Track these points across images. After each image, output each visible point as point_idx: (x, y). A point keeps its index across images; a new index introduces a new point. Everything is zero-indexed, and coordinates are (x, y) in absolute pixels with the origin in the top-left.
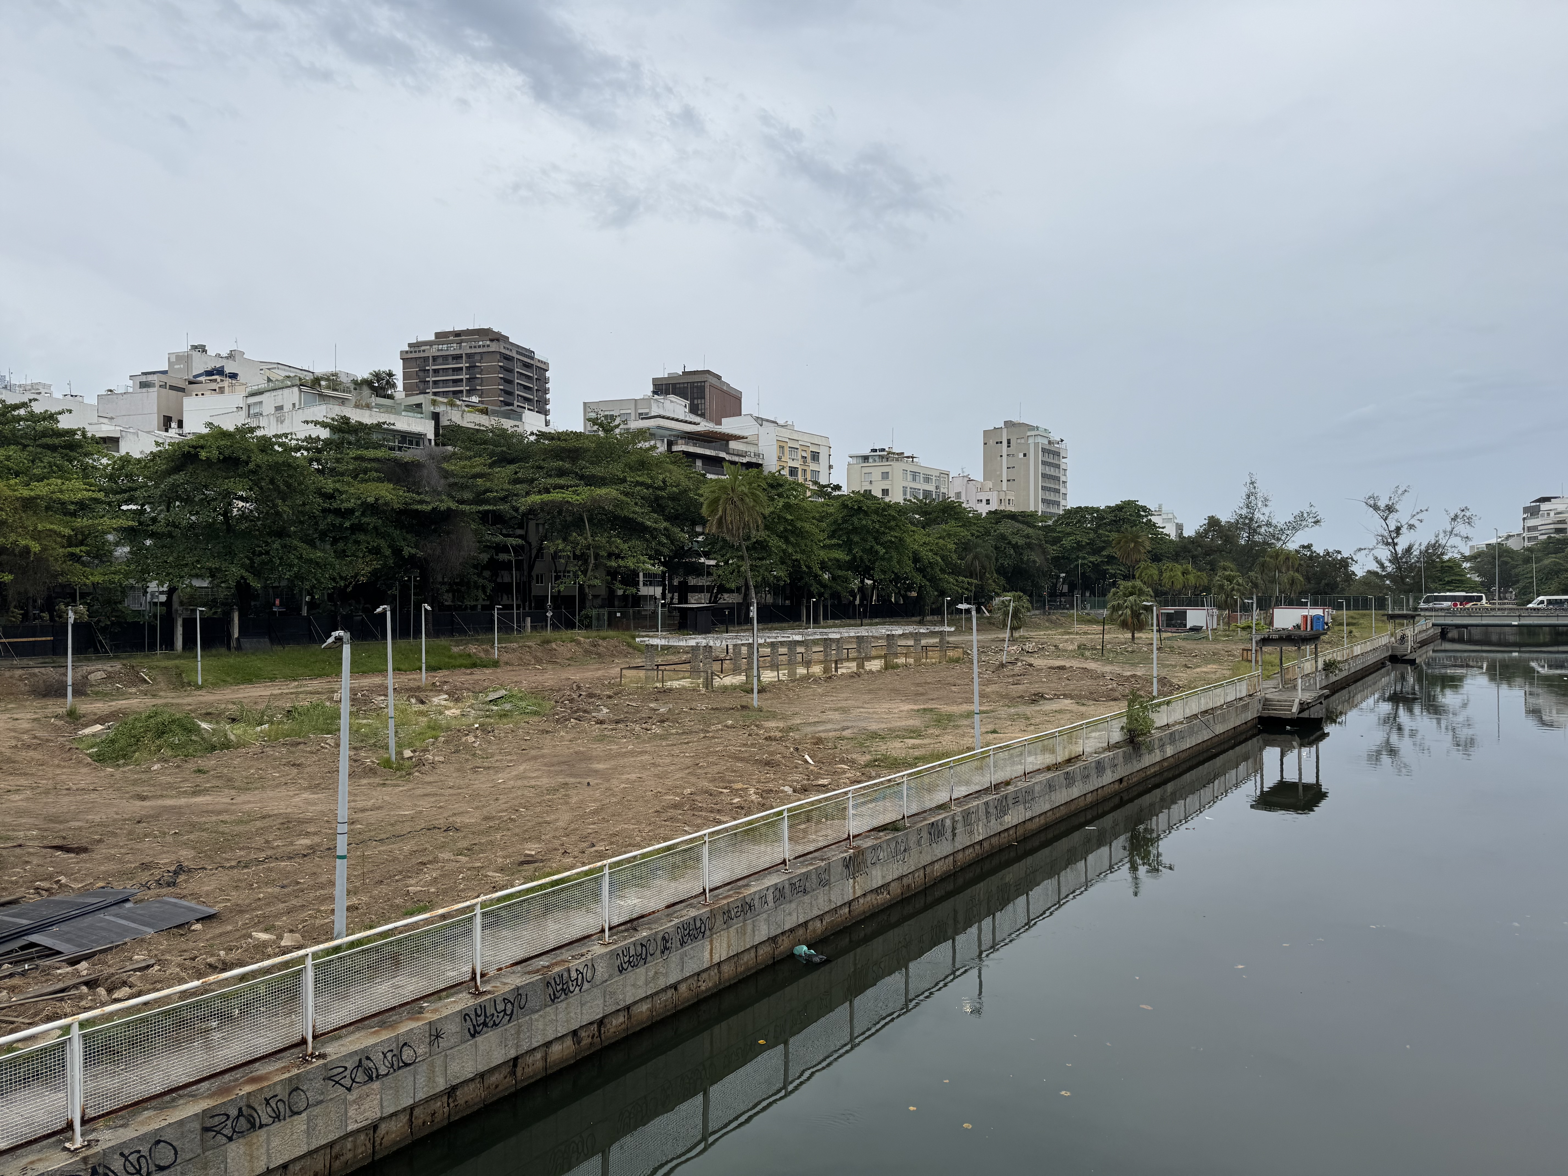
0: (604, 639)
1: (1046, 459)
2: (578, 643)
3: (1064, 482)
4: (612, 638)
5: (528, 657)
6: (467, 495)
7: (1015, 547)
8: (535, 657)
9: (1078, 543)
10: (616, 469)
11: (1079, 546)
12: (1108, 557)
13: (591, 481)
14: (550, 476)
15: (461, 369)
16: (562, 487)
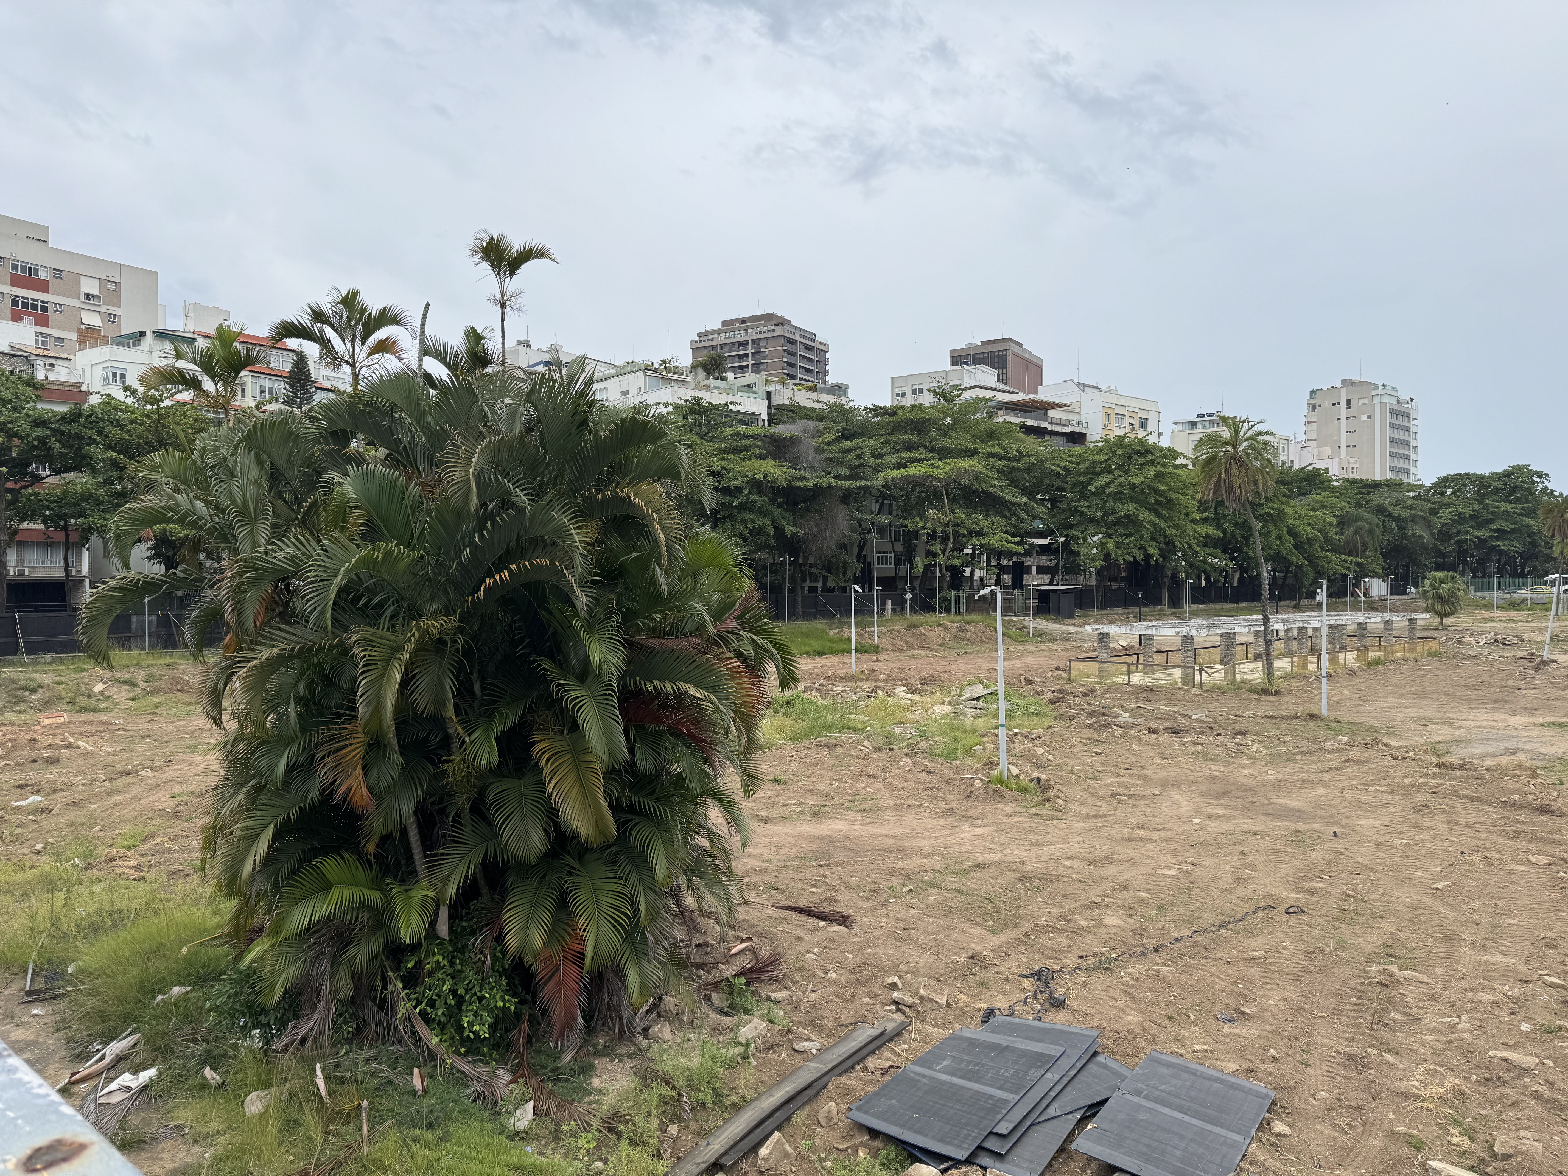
0: (969, 623)
1: (1394, 421)
2: (946, 628)
3: (1415, 447)
4: (978, 623)
5: (899, 642)
6: (844, 471)
7: (1397, 519)
8: (907, 643)
9: (1459, 515)
10: (964, 440)
11: (1461, 519)
12: (1498, 531)
13: (944, 453)
14: (898, 451)
15: (747, 355)
16: (918, 461)
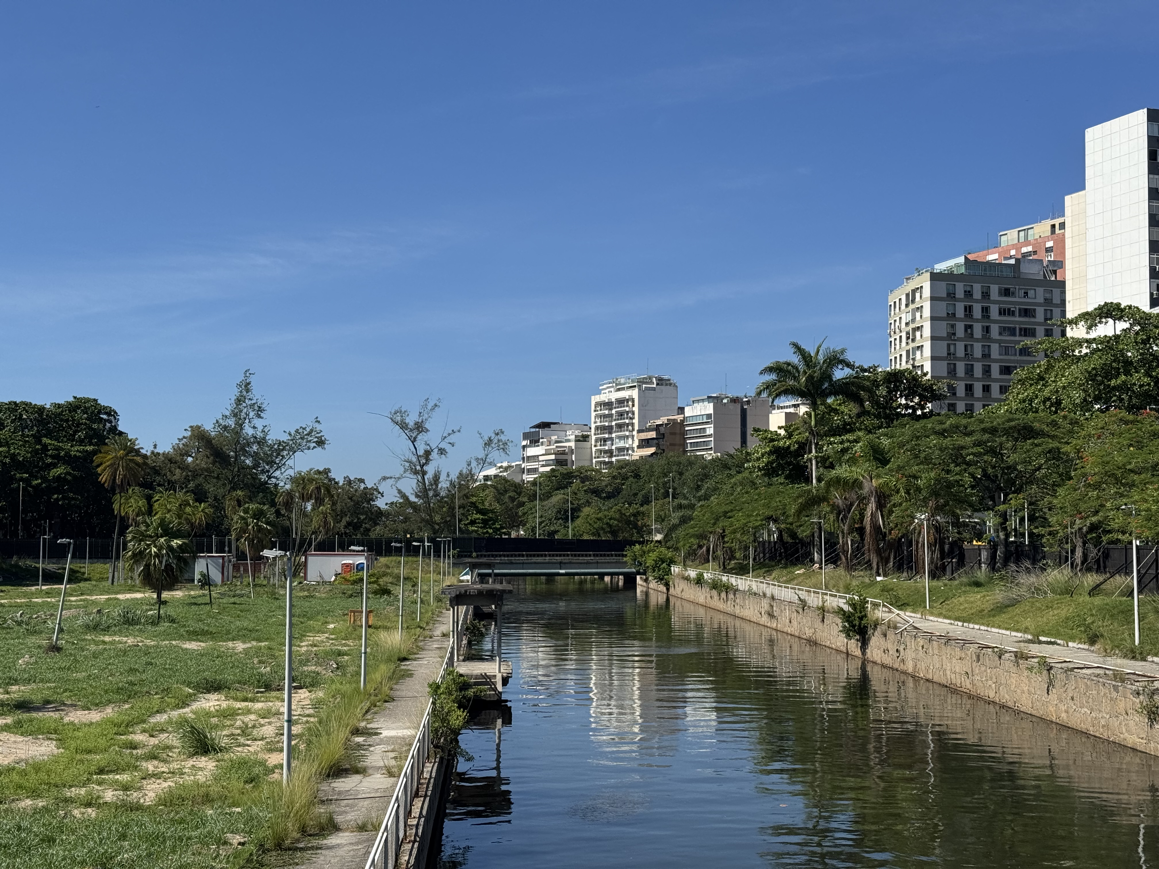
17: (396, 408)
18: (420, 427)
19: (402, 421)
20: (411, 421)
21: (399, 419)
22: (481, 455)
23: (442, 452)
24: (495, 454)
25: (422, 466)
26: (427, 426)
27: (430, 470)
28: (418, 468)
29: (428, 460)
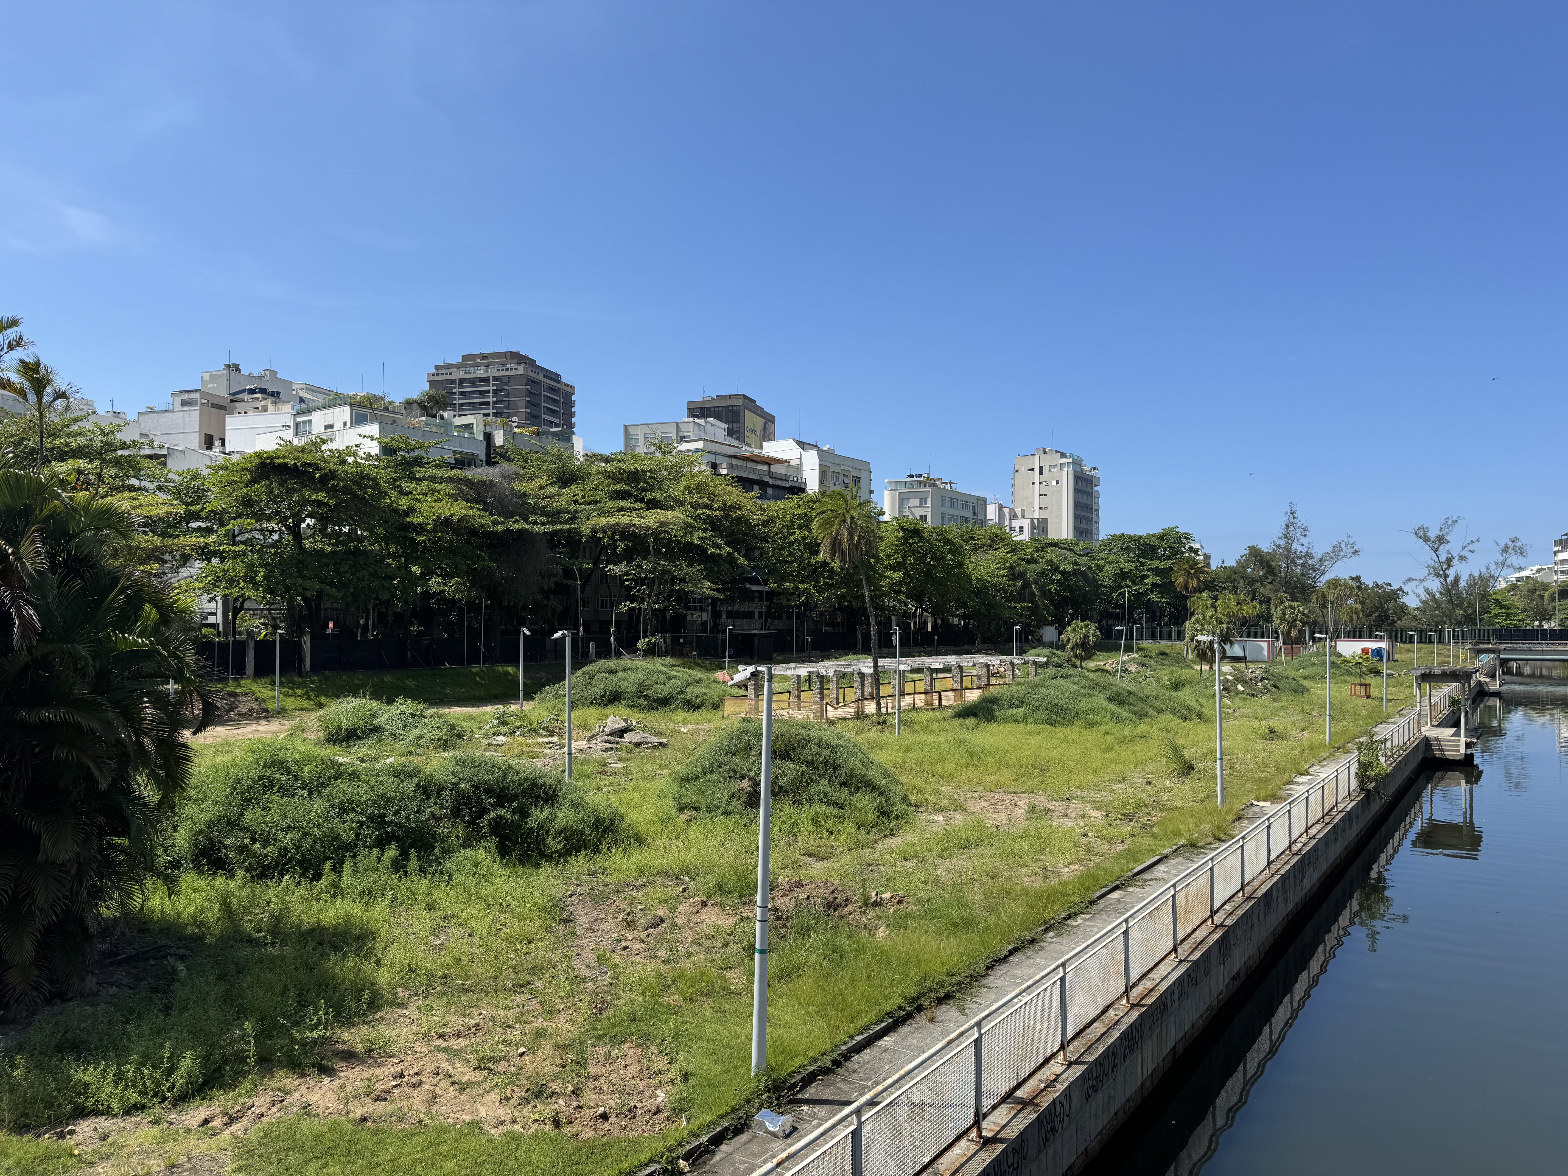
1: (1079, 487)
3: (1097, 510)
7: (1064, 573)
10: (676, 492)
13: (653, 504)
15: (488, 392)
16: (626, 510)
17: (1420, 526)
18: (1441, 540)
19: (1424, 535)
20: (1432, 534)
21: (1422, 533)
22: (1501, 559)
23: (1462, 558)
24: (1514, 560)
25: (1444, 571)
26: (1448, 538)
27: (1451, 573)
28: (1441, 572)
29: (1449, 566)
